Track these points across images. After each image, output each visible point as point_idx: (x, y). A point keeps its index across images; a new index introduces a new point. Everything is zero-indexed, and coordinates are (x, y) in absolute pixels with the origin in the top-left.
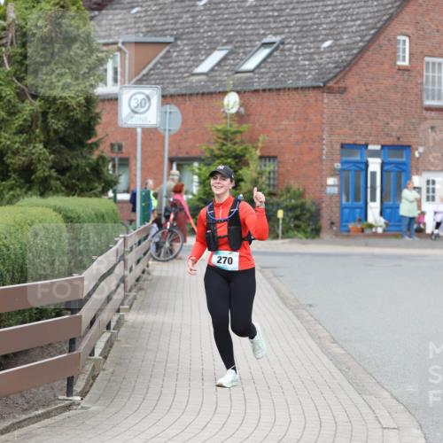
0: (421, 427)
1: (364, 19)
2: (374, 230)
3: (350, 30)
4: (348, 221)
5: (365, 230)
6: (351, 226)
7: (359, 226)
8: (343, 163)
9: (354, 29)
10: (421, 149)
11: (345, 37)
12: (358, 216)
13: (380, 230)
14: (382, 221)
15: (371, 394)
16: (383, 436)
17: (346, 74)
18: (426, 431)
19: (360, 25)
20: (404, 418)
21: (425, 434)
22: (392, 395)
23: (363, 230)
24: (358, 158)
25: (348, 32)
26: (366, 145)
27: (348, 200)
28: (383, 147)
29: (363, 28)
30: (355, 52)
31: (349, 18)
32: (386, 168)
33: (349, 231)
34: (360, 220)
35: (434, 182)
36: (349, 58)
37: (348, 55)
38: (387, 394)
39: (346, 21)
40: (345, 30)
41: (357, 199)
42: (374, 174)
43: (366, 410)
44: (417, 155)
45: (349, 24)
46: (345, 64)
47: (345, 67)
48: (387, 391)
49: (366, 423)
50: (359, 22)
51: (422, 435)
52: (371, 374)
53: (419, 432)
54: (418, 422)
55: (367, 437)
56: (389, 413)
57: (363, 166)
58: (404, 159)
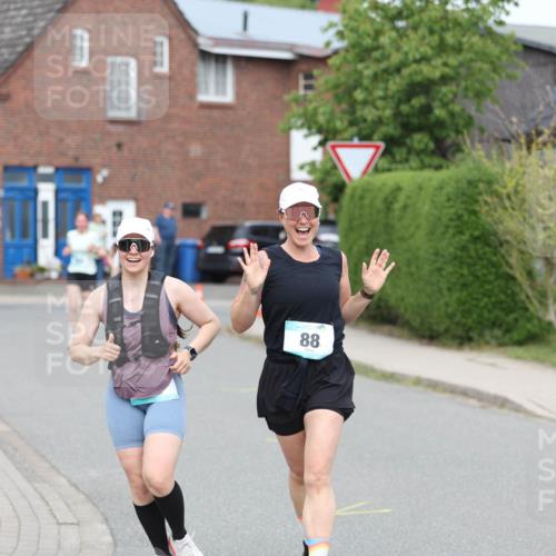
0: (106, 520)
1: (32, 8)
2: (46, 274)
3: (14, 21)
4: (13, 264)
5: (36, 275)
6: (18, 269)
7: (28, 270)
8: (7, 190)
9: (19, 20)
10: (105, 173)
11: (7, 30)
12: (26, 257)
13: (54, 275)
14: (56, 263)
15: (44, 481)
16: (59, 533)
17: (8, 77)
18: (113, 526)
19: (26, 16)
20: (86, 510)
21: (111, 530)
22: (69, 481)
23: (32, 275)
24: (24, 183)
25: (10, 25)
26: (35, 168)
27: (13, 236)
28: (57, 169)
29: (30, 19)
30: (20, 49)
31: (12, 6)
32: (62, 195)
33: (14, 276)
34: (29, 263)
35: (120, 214)
36: (13, 57)
37: (11, 54)
38: (63, 481)
39: (8, 10)
40: (7, 21)
41: (24, 234)
42: (45, 204)
43: (37, 502)
44: (99, 179)
45: (12, 13)
46: (7, 65)
47: (8, 68)
48: (65, 477)
49: (37, 518)
50: (24, 12)
51: (108, 531)
52: (43, 457)
53: (104, 527)
54: (103, 514)
55: (39, 536)
56: (68, 506)
57: (32, 194)
58: (83, 185)
